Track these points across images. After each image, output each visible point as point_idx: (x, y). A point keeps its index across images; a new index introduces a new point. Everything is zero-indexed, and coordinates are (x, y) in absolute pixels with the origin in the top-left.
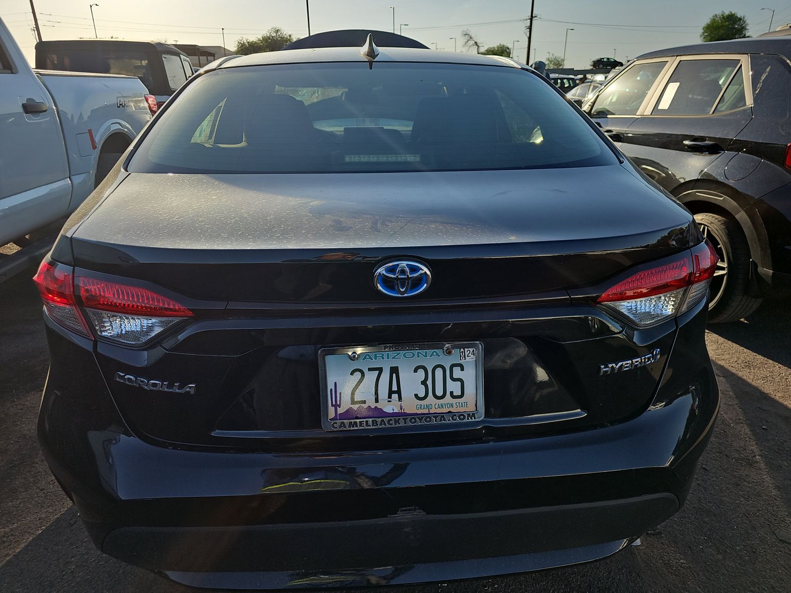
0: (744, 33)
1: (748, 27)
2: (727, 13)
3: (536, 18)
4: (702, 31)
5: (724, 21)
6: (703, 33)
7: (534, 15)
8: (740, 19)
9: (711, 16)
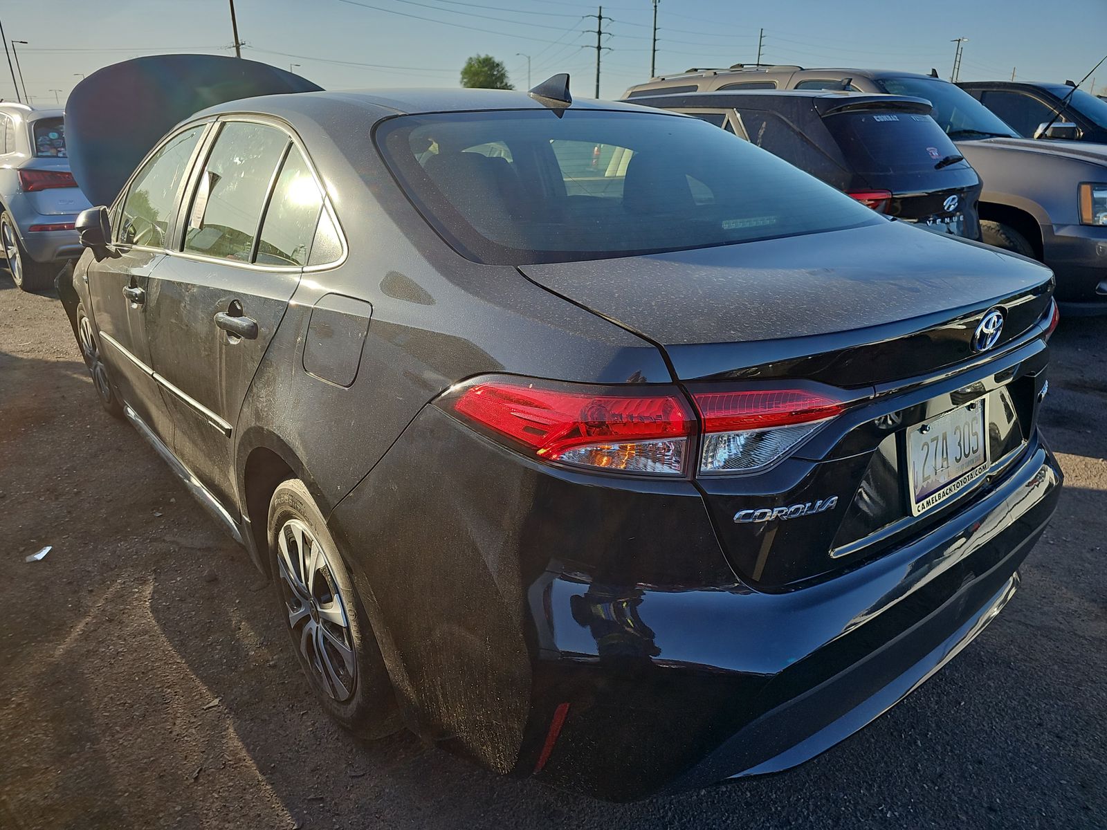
0: (505, 81)
1: (507, 74)
2: (483, 56)
3: (243, 46)
4: (461, 76)
5: (481, 66)
6: (463, 78)
7: (240, 42)
8: (498, 65)
9: (466, 59)
